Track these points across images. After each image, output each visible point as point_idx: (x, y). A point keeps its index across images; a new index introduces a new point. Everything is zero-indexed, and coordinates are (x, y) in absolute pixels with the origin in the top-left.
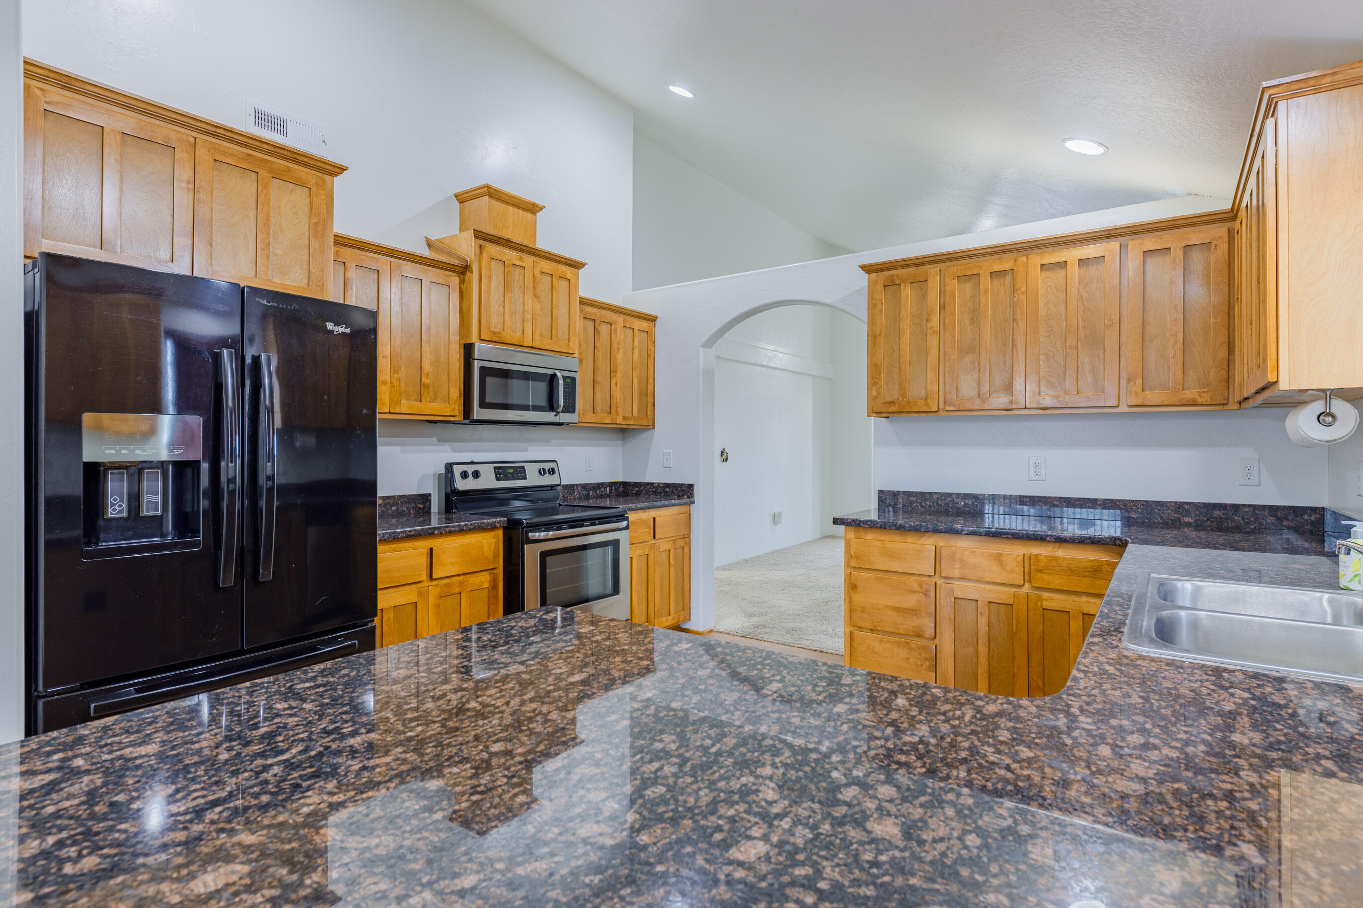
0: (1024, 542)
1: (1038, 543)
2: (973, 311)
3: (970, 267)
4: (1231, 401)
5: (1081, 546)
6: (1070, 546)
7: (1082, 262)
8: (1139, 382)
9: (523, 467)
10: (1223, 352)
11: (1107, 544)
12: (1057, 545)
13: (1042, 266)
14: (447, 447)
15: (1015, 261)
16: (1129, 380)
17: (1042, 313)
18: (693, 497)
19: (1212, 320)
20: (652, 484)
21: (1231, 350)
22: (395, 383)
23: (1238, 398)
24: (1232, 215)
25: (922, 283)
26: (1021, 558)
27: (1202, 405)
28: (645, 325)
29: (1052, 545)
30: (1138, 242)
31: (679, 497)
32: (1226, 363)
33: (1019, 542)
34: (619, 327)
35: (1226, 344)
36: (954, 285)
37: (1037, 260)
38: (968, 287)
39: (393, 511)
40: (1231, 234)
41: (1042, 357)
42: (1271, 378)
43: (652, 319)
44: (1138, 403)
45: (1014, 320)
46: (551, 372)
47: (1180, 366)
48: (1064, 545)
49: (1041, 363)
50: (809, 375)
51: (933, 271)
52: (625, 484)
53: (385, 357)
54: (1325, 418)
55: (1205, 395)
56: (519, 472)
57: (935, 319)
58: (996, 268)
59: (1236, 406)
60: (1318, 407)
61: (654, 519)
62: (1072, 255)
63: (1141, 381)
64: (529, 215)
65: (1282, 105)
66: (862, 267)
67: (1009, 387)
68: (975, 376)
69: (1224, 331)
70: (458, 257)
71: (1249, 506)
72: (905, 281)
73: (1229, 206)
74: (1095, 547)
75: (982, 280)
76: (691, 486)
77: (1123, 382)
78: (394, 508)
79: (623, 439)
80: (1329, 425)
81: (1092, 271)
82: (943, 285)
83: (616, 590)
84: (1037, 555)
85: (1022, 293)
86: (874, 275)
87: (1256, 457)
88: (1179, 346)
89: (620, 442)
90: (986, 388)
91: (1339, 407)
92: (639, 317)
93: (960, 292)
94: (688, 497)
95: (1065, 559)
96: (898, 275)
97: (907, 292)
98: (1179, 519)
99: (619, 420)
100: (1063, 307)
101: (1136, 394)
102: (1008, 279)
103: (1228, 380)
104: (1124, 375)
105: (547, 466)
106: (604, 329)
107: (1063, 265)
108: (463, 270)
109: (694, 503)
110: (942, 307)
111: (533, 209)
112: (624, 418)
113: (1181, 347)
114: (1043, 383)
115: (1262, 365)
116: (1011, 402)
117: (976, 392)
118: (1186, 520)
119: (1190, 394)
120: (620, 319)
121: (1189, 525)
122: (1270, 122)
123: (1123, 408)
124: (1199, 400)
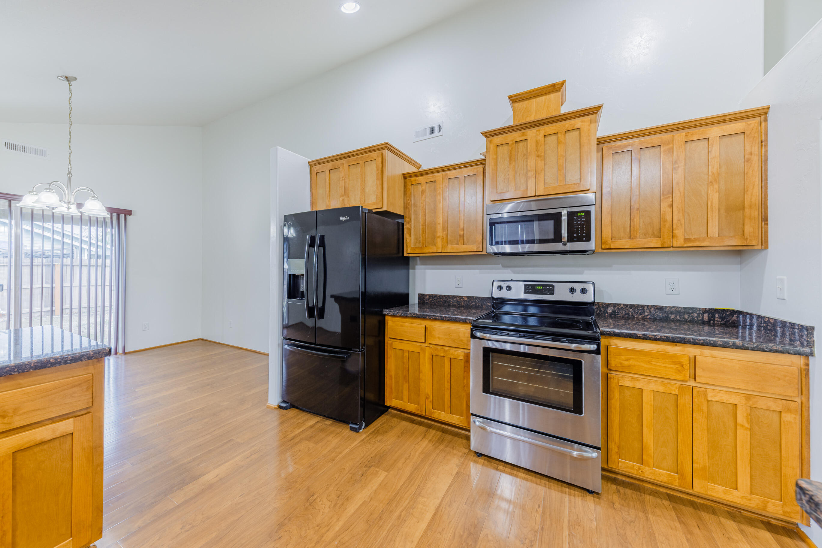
9: (553, 286)
14: (509, 270)
22: (444, 236)
39: (473, 305)
43: (762, 113)
53: (439, 224)
56: (548, 288)
61: (695, 357)
78: (473, 303)
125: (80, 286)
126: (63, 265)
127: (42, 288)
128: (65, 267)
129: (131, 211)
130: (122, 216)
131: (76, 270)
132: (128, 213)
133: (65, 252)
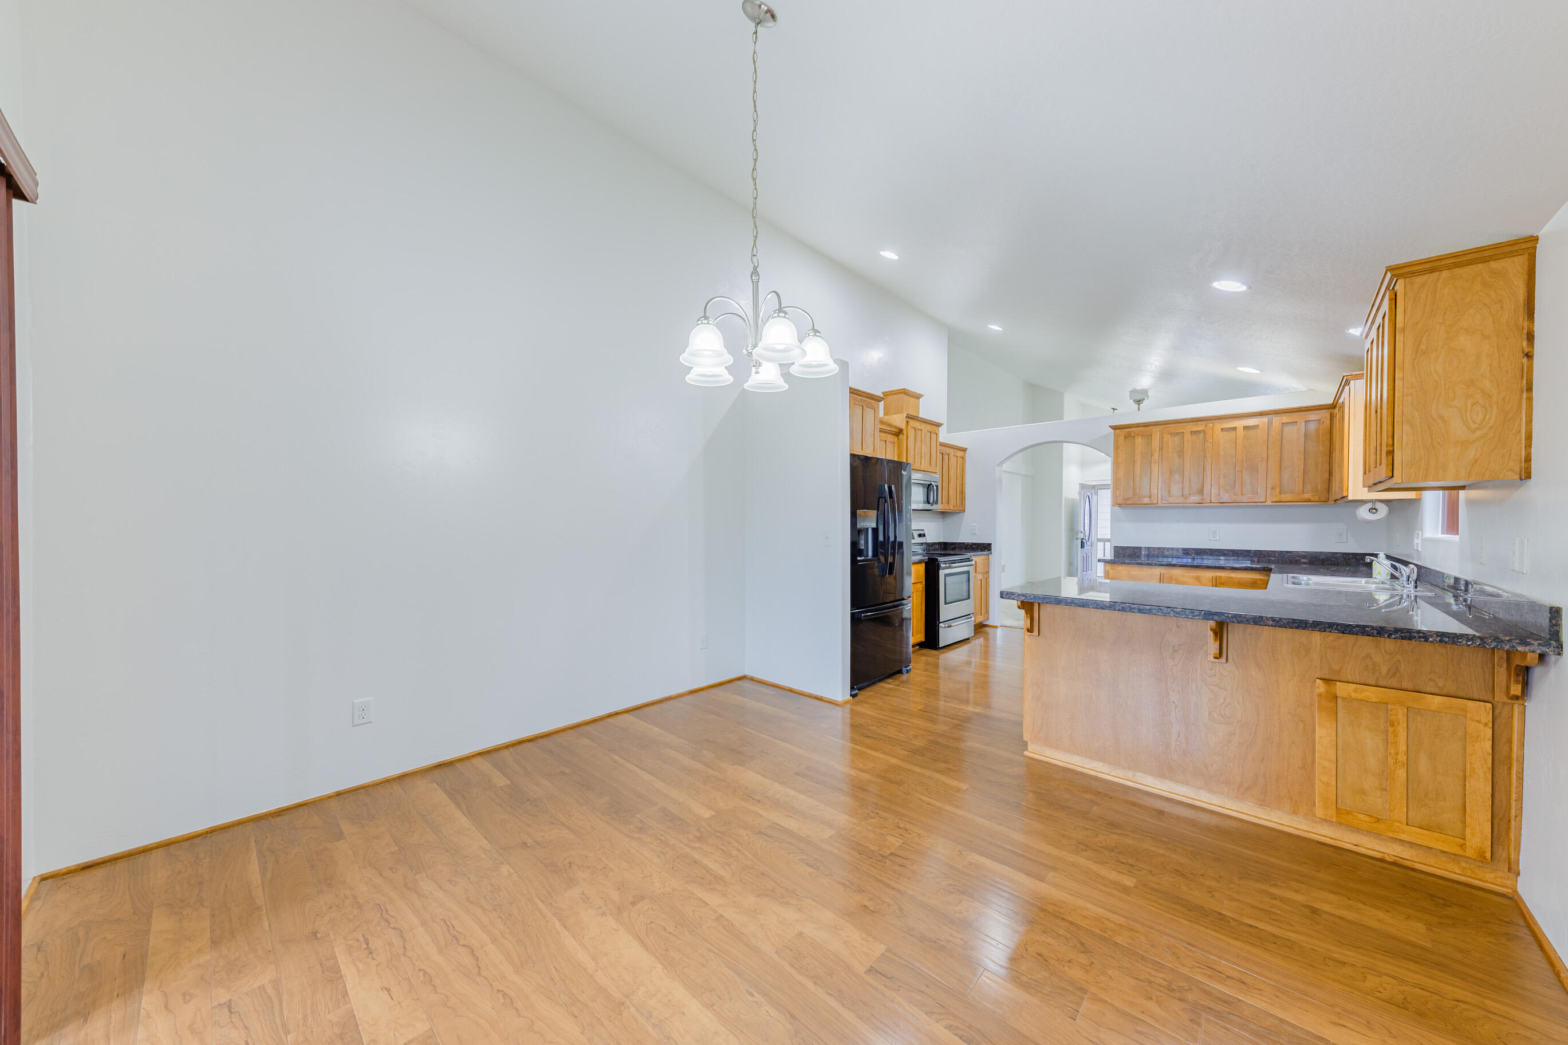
0: (1213, 570)
1: (1221, 570)
2: (1180, 452)
3: (1179, 428)
4: (1330, 499)
5: (1245, 571)
6: (1239, 571)
7: (1246, 428)
8: (1278, 490)
10: (1327, 475)
11: (1260, 570)
12: (1232, 571)
13: (1222, 429)
15: (1206, 426)
16: (1272, 489)
17: (1222, 453)
18: (991, 550)
19: (1320, 459)
20: (964, 543)
21: (1330, 474)
23: (1334, 499)
24: (1333, 406)
25: (1149, 437)
26: (1211, 578)
27: (1314, 502)
28: (960, 454)
29: (1228, 571)
30: (1278, 418)
31: (982, 551)
32: (1327, 481)
33: (1210, 570)
34: (951, 456)
35: (1328, 471)
36: (1167, 437)
37: (1219, 426)
38: (1176, 439)
40: (1332, 417)
41: (1221, 476)
42: (1345, 495)
43: (964, 450)
44: (1277, 500)
45: (1205, 457)
46: (929, 483)
47: (1301, 482)
48: (1236, 571)
49: (1221, 479)
50: (1018, 474)
51: (1156, 430)
52: (945, 544)
54: (1373, 510)
55: (1315, 496)
57: (1156, 456)
58: (1195, 429)
59: (1333, 502)
60: (1369, 506)
62: (1240, 424)
63: (1279, 489)
64: (917, 400)
65: (1352, 382)
66: (1111, 427)
67: (1201, 492)
68: (1181, 485)
69: (1328, 465)
70: (896, 427)
71: (1341, 553)
72: (1138, 435)
73: (1331, 402)
74: (1254, 572)
75: (1185, 435)
76: (990, 545)
77: (1269, 490)
79: (943, 518)
80: (1374, 513)
81: (1252, 432)
82: (1162, 438)
83: (969, 598)
84: (1220, 577)
85: (1210, 443)
86: (1118, 431)
87: (1345, 528)
88: (1301, 472)
89: (942, 520)
90: (1186, 492)
91: (1378, 506)
92: (959, 449)
93: (1172, 442)
94: (988, 550)
95: (1236, 578)
96: (1133, 431)
97: (1139, 440)
98: (1299, 560)
99: (952, 508)
100: (1234, 450)
101: (1276, 496)
102: (1201, 435)
103: (1329, 490)
104: (1269, 486)
105: (922, 532)
106: (946, 457)
107: (1235, 429)
108: (899, 432)
109: (991, 553)
110: (1161, 449)
111: (918, 397)
112: (954, 507)
113: (1303, 472)
114: (1221, 490)
115: (1341, 488)
116: (1202, 499)
117: (1181, 494)
118: (1304, 560)
119: (1307, 496)
120: (951, 451)
121: (1305, 563)
122: (1347, 388)
123: (1269, 503)
124: (1312, 499)
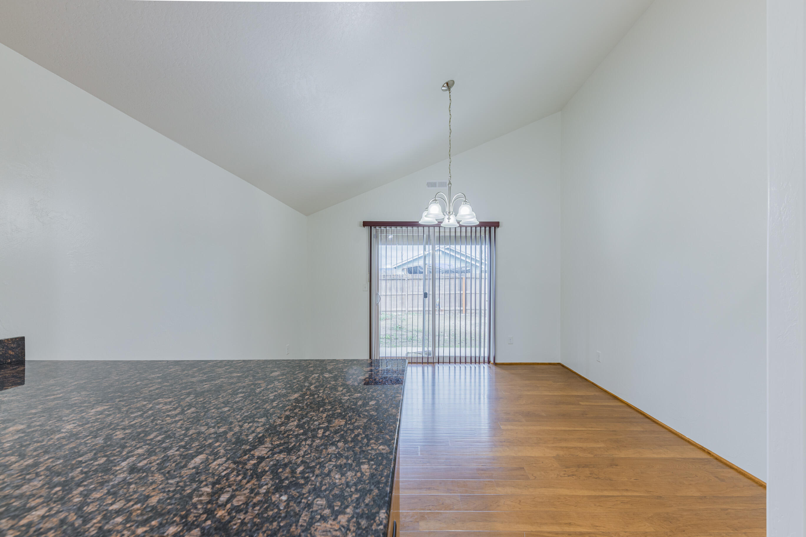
125: (476, 294)
126: (466, 278)
127: (455, 294)
128: (467, 279)
129: (498, 223)
130: (493, 228)
131: (473, 281)
132: (496, 225)
133: (467, 269)
